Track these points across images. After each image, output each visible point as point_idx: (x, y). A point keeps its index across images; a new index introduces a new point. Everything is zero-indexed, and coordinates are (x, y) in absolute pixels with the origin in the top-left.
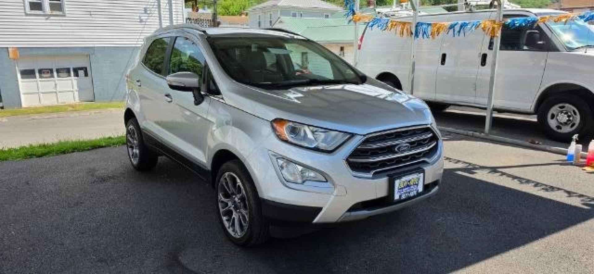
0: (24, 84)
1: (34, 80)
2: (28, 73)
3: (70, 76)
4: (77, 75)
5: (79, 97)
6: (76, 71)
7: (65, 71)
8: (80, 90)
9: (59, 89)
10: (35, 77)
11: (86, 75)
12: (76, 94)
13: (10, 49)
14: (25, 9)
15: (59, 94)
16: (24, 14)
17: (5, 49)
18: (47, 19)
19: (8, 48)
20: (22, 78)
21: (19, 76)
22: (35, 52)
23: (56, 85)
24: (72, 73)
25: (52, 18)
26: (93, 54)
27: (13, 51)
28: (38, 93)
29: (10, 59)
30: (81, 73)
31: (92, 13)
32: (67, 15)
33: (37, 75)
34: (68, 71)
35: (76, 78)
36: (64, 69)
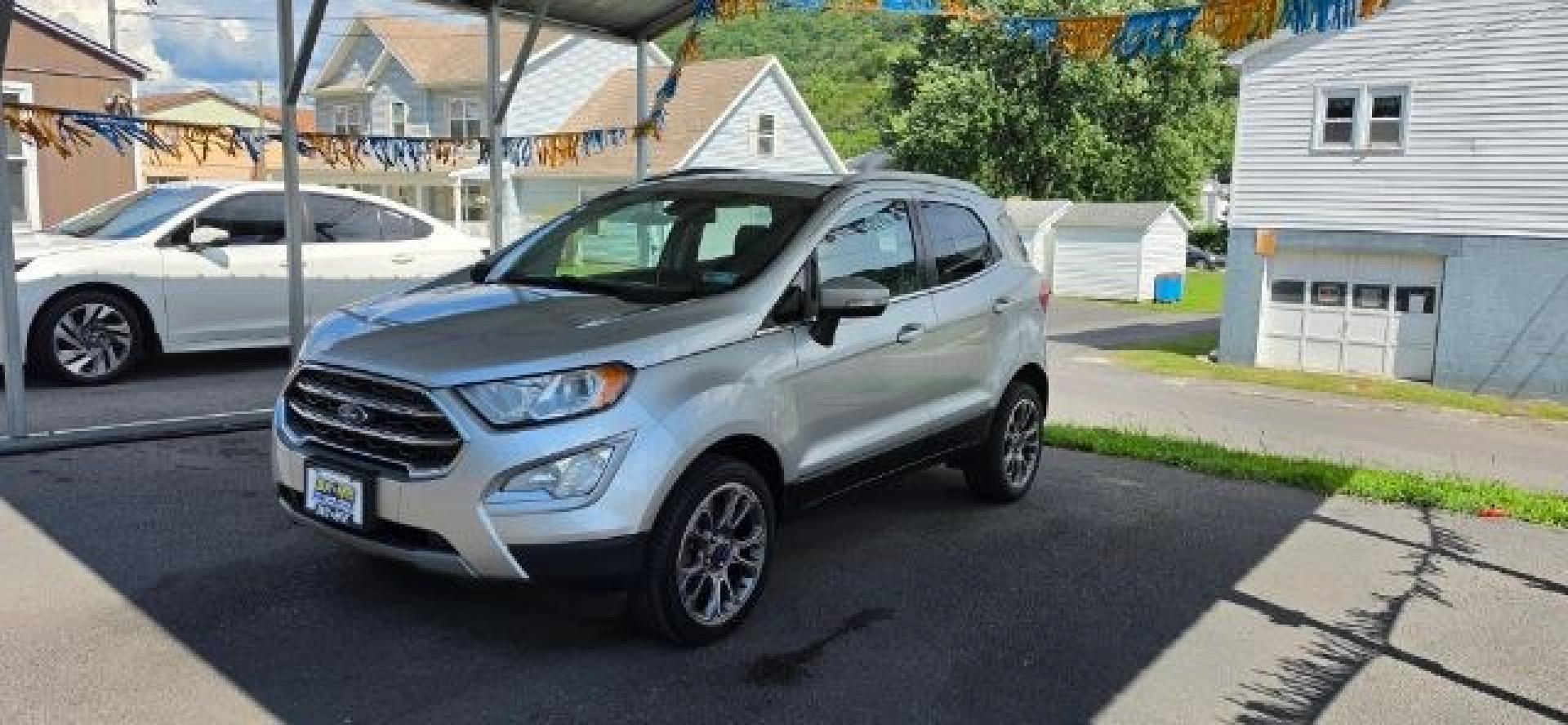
0: (1272, 315)
1: (1298, 306)
2: (1288, 291)
3: (1384, 306)
4: (1403, 305)
5: (1397, 362)
6: (1403, 297)
7: (1375, 292)
8: (1403, 343)
9: (1350, 336)
10: (1301, 301)
11: (1429, 308)
12: (1391, 353)
13: (1260, 233)
14: (1311, 142)
15: (1347, 350)
16: (1306, 152)
17: (1248, 232)
18: (1357, 162)
19: (1256, 229)
20: (1274, 299)
21: (1266, 292)
22: (1311, 242)
23: (1345, 325)
24: (1392, 301)
25: (1369, 159)
26: (1455, 254)
27: (1264, 236)
28: (1299, 339)
29: (1256, 253)
30: (1417, 302)
31: (1478, 143)
32: (1408, 152)
33: (1308, 296)
34: (1383, 293)
35: (1399, 314)
36: (1374, 287)
